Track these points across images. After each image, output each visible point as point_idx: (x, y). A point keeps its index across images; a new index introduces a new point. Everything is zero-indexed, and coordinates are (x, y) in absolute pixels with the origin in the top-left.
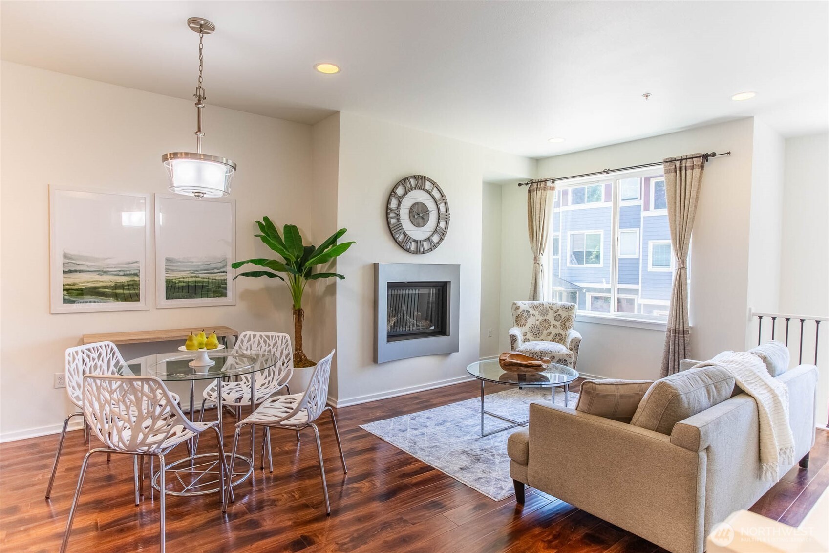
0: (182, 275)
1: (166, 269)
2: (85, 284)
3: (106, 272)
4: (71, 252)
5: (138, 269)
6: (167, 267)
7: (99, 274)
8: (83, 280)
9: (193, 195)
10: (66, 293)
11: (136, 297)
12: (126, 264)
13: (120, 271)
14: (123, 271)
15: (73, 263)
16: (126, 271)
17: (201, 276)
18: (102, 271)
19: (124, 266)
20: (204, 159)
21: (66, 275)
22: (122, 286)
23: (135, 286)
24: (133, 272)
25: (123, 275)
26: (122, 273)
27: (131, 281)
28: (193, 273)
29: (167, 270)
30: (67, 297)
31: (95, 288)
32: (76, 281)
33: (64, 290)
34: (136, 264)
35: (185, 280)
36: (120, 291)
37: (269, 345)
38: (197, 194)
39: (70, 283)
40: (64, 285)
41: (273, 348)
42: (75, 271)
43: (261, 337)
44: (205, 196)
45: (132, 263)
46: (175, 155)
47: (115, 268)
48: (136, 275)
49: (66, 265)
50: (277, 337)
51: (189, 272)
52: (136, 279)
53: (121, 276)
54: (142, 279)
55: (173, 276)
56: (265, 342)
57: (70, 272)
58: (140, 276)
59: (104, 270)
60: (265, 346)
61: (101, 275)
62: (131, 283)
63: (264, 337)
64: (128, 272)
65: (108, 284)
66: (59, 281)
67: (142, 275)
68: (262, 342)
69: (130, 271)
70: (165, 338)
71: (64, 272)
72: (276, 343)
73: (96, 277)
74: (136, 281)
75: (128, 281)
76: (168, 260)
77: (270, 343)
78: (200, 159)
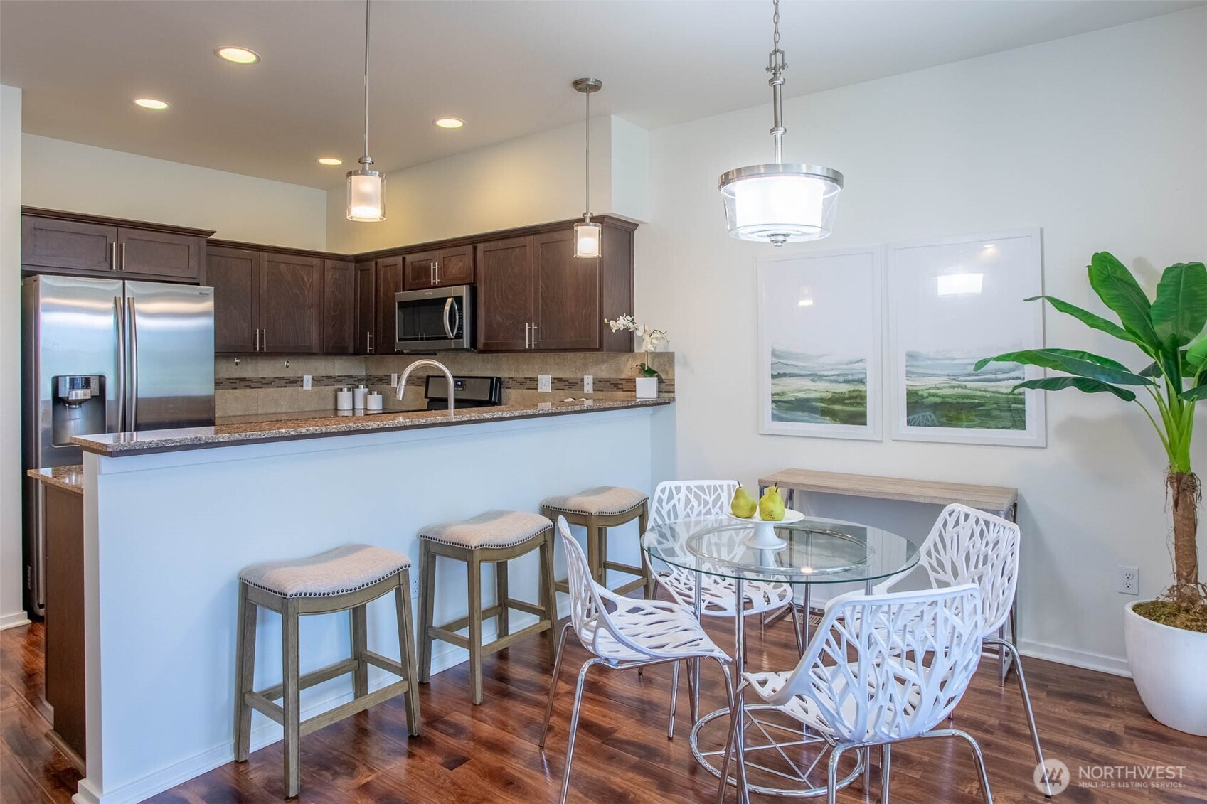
0: (934, 383)
1: (908, 372)
2: (795, 394)
3: (820, 377)
4: (780, 348)
5: (864, 371)
6: (909, 368)
7: (812, 380)
8: (797, 388)
9: (768, 240)
10: (774, 405)
11: (858, 418)
12: (847, 364)
13: (838, 375)
14: (843, 375)
15: (783, 363)
16: (847, 375)
17: (969, 384)
18: (816, 375)
19: (844, 366)
21: (776, 381)
22: (838, 399)
23: (859, 399)
24: (856, 377)
25: (843, 382)
26: (841, 379)
27: (854, 391)
28: (953, 380)
29: (909, 374)
30: (775, 412)
31: (807, 400)
32: (785, 389)
33: (773, 402)
34: (861, 364)
35: (940, 392)
36: (838, 407)
39: (779, 392)
40: (772, 395)
42: (785, 375)
43: (977, 520)
44: (789, 240)
45: (855, 363)
47: (832, 370)
48: (862, 381)
49: (775, 366)
51: (946, 378)
52: (861, 388)
53: (840, 382)
54: (871, 390)
55: (920, 384)
57: (779, 376)
58: (867, 384)
59: (819, 373)
61: (814, 381)
62: (854, 394)
63: (981, 522)
64: (850, 377)
65: (824, 395)
66: (768, 387)
67: (869, 381)
69: (851, 375)
71: (773, 376)
73: (807, 384)
74: (861, 391)
75: (849, 392)
76: (910, 356)
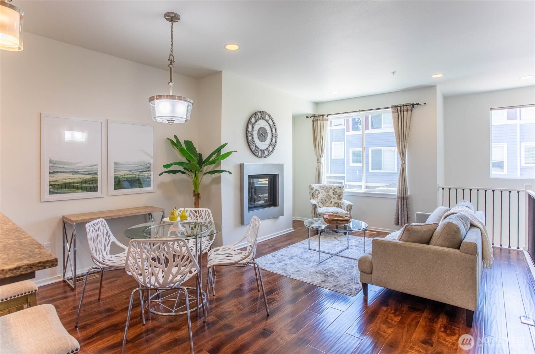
0: (124, 173)
1: (114, 169)
2: (63, 181)
3: (77, 173)
4: (54, 159)
5: (97, 169)
6: (115, 168)
7: (72, 174)
8: (62, 178)
9: (167, 122)
10: (51, 187)
11: (95, 189)
12: (89, 167)
13: (86, 171)
14: (88, 171)
15: (56, 166)
16: (90, 171)
17: (135, 173)
18: (75, 171)
19: (87, 168)
20: (178, 99)
21: (52, 175)
22: (86, 182)
23: (95, 181)
24: (94, 172)
25: (88, 174)
26: (87, 173)
27: (93, 178)
28: (130, 172)
29: (115, 170)
30: (52, 190)
31: (70, 183)
32: (58, 179)
33: (50, 185)
34: (96, 167)
35: (126, 176)
36: (84, 185)
37: (197, 216)
38: (170, 121)
39: (54, 180)
40: (50, 182)
41: (199, 218)
42: (57, 172)
43: (191, 211)
44: (175, 122)
45: (93, 166)
46: (160, 97)
47: (83, 169)
48: (96, 174)
49: (51, 168)
50: (202, 211)
51: (128, 171)
52: (96, 176)
53: (86, 174)
54: (99, 177)
55: (118, 174)
56: (194, 214)
57: (54, 172)
58: (98, 175)
59: (76, 171)
60: (194, 217)
61: (73, 174)
62: (93, 179)
63: (193, 211)
64: (91, 172)
65: (79, 180)
66: (47, 179)
67: (99, 174)
68: (191, 214)
69: (92, 171)
70: (123, 215)
71: (50, 173)
72: (201, 214)
73: (71, 176)
74: (96, 178)
75: (91, 178)
76: (116, 164)
77: (197, 215)
78: (175, 99)
